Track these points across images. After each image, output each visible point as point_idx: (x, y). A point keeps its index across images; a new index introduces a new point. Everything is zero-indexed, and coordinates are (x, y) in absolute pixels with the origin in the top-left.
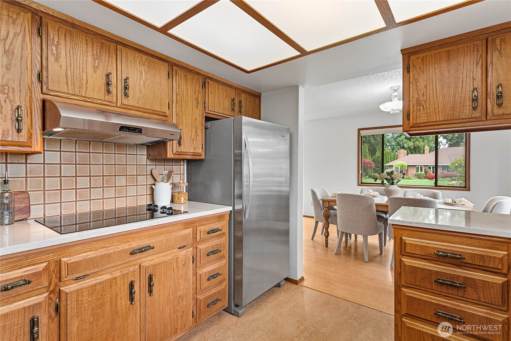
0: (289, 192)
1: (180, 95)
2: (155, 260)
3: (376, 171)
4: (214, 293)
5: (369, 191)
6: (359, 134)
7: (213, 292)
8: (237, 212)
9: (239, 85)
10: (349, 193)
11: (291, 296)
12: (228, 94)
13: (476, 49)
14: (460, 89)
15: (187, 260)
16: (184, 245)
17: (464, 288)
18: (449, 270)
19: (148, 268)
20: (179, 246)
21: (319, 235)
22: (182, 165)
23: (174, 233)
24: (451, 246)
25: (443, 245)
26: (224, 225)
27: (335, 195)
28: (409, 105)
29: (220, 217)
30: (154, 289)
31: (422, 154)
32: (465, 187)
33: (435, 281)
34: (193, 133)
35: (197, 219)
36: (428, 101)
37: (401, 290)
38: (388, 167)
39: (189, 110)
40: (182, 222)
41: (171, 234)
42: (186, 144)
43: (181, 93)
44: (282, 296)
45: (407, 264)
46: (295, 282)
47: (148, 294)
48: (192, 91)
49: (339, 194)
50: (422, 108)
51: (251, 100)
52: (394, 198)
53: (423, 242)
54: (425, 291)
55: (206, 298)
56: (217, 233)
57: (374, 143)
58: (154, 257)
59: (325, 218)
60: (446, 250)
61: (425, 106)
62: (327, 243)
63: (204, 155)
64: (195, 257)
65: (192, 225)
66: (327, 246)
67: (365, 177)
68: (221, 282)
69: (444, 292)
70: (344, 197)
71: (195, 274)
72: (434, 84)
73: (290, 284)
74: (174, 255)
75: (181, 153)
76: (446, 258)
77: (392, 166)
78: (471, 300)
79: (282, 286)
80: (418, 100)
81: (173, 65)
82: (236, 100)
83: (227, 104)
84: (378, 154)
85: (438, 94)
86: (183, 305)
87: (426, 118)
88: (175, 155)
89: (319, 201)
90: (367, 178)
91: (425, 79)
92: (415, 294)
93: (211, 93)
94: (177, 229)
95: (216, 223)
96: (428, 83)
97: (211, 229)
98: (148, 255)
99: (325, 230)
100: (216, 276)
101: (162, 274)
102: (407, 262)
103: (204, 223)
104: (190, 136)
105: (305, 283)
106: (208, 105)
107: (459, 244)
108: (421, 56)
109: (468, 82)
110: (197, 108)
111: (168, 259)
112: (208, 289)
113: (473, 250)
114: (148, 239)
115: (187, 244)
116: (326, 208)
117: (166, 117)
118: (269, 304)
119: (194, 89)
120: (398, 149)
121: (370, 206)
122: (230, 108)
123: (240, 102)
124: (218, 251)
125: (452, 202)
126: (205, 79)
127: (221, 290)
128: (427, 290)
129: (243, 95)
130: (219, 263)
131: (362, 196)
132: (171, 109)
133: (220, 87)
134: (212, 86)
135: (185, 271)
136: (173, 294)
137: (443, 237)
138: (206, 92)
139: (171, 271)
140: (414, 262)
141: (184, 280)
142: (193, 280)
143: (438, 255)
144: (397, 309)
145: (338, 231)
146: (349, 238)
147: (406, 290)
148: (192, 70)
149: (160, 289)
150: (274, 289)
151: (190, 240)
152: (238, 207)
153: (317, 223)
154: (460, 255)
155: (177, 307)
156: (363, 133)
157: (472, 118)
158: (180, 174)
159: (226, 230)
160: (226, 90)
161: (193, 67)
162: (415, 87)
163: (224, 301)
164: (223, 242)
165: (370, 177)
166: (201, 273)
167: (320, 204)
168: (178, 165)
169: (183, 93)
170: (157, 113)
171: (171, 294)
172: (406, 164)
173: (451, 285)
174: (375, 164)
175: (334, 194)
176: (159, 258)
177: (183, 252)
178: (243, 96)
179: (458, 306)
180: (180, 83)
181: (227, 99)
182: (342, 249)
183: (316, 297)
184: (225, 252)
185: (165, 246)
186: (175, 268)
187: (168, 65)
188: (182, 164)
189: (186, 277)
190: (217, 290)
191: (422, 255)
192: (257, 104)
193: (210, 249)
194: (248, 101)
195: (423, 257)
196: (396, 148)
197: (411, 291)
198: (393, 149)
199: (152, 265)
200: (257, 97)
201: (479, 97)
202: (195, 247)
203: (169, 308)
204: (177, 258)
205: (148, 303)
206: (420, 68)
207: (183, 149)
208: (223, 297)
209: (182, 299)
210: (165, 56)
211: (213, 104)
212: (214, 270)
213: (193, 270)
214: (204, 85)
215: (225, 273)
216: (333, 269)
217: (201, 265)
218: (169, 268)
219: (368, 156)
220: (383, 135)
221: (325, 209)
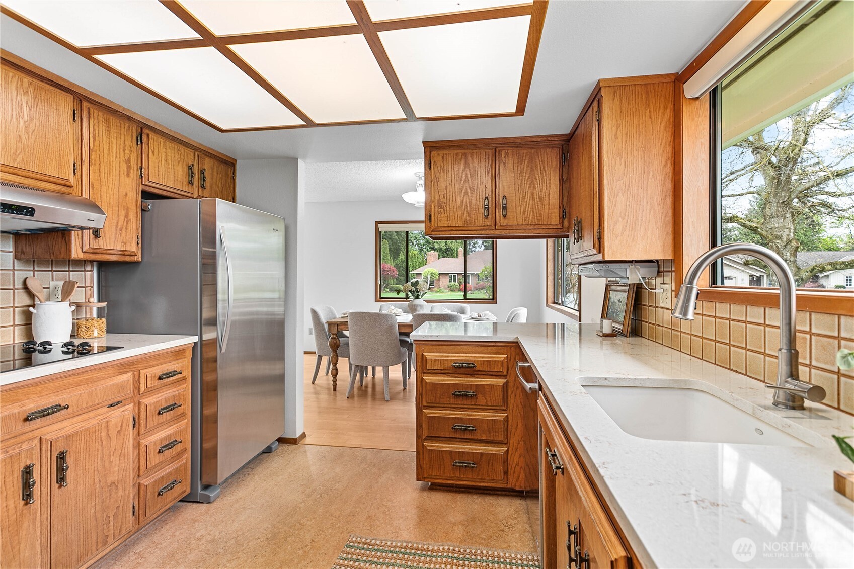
0: (284, 315)
1: (96, 152)
2: (68, 428)
3: (399, 282)
4: (168, 473)
5: (390, 309)
6: (377, 228)
7: (167, 471)
8: (206, 344)
9: (200, 144)
10: (365, 311)
11: (289, 460)
12: (182, 157)
13: (487, 158)
14: (475, 195)
15: (124, 424)
16: (119, 399)
17: (476, 395)
18: (464, 380)
19: (57, 442)
20: (110, 403)
21: (322, 377)
22: (88, 271)
23: (102, 382)
24: (466, 356)
25: (460, 356)
26: (184, 365)
27: (345, 316)
28: (431, 206)
29: (178, 353)
30: (70, 475)
31: (455, 258)
32: (492, 299)
33: (453, 394)
34: (122, 218)
35: (140, 357)
36: (448, 204)
37: (422, 412)
38: (415, 275)
39: (114, 178)
40: (116, 363)
41: (96, 383)
42: (107, 236)
43: (98, 148)
44: (275, 462)
45: (428, 382)
46: (294, 441)
47: (57, 485)
48: (118, 146)
49: (352, 313)
50: (442, 210)
51: (220, 169)
52: (419, 315)
53: (443, 356)
54: (445, 408)
55: (155, 481)
56: (173, 378)
57: (397, 240)
58: (65, 423)
59: (332, 349)
60: (462, 360)
61: (445, 209)
62: (335, 384)
63: (140, 255)
64: (137, 419)
65: (131, 367)
66: (335, 390)
67: (384, 290)
68: (179, 455)
69: (460, 404)
70: (359, 317)
71: (138, 445)
72: (453, 186)
73: (286, 446)
74: (101, 417)
75: (98, 251)
76: (462, 369)
77: (420, 274)
78: (481, 407)
79: (273, 450)
80: (439, 201)
81: (82, 98)
82: (196, 167)
83: (180, 172)
84: (402, 256)
85: (457, 197)
86: (117, 496)
87: (446, 222)
88: (87, 254)
89: (323, 325)
90: (387, 292)
91: (446, 179)
92: (435, 413)
93: (153, 152)
94: (106, 376)
95: (172, 363)
96: (448, 184)
97: (165, 372)
98: (55, 420)
99: (331, 366)
100: (172, 445)
101: (82, 450)
102: (428, 379)
103: (151, 364)
104: (115, 222)
105: (308, 440)
106: (147, 172)
107: (472, 353)
108: (442, 153)
109: (481, 189)
110: (128, 175)
111: (91, 424)
112: (159, 468)
113: (483, 357)
114: (56, 394)
115: (123, 398)
116: (333, 334)
117: (68, 188)
118: (256, 476)
119: (122, 143)
120: (428, 249)
121: (391, 327)
122: (186, 179)
123: (203, 172)
124: (176, 406)
125: (477, 316)
126: (142, 129)
127: (181, 466)
128: (446, 405)
129: (207, 160)
130: (177, 425)
131: (382, 314)
132: (78, 173)
133: (169, 144)
134: (155, 143)
135: (122, 442)
136: (100, 481)
137: (459, 348)
138: (144, 150)
139: (97, 444)
140: (435, 378)
141: (120, 456)
142: (133, 456)
143: (454, 366)
144: (419, 434)
145: (350, 365)
146: (365, 376)
147: (427, 411)
148: (117, 111)
149: (77, 475)
150: (261, 457)
151: (129, 392)
152: (208, 335)
153: (320, 357)
154: (473, 364)
155: (108, 501)
156: (382, 228)
157: (484, 226)
158: (85, 287)
159: (187, 373)
160: (178, 150)
161: (120, 106)
162: (436, 187)
163: (184, 483)
164: (184, 391)
165: (391, 290)
166: (147, 443)
167: (324, 329)
168: (80, 271)
169: (102, 149)
170: (52, 179)
171: (97, 481)
172: (437, 271)
173: (466, 395)
174: (399, 271)
175: (344, 314)
176: (76, 425)
177: (117, 412)
178: (208, 163)
179: (471, 415)
180: (97, 132)
181: (180, 164)
182: (356, 390)
183: (325, 453)
184: (187, 407)
185: (87, 403)
186: (104, 438)
187: (72, 98)
188: (88, 268)
189: (123, 452)
190: (174, 467)
191: (442, 370)
192: (230, 176)
193: (163, 404)
194: (215, 170)
195: (442, 371)
196: (425, 248)
197: (432, 411)
198: (421, 250)
199: (63, 436)
200: (229, 165)
201: (490, 206)
202: (138, 403)
203: (93, 504)
204: (107, 422)
205: (56, 500)
206: (441, 166)
207: (102, 243)
208: (183, 478)
209: (117, 486)
210: (67, 81)
211: (157, 172)
212: (169, 436)
213: (134, 439)
214: (140, 139)
215: (186, 440)
216: (346, 416)
217: (147, 431)
218: (94, 438)
219: (388, 259)
220: (407, 232)
221: (332, 336)
